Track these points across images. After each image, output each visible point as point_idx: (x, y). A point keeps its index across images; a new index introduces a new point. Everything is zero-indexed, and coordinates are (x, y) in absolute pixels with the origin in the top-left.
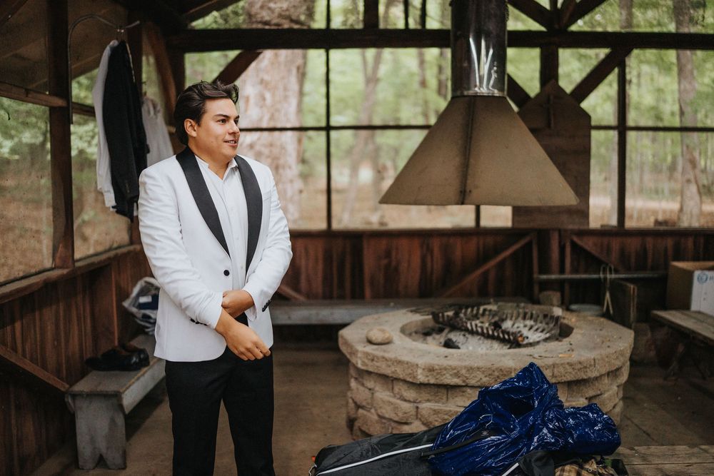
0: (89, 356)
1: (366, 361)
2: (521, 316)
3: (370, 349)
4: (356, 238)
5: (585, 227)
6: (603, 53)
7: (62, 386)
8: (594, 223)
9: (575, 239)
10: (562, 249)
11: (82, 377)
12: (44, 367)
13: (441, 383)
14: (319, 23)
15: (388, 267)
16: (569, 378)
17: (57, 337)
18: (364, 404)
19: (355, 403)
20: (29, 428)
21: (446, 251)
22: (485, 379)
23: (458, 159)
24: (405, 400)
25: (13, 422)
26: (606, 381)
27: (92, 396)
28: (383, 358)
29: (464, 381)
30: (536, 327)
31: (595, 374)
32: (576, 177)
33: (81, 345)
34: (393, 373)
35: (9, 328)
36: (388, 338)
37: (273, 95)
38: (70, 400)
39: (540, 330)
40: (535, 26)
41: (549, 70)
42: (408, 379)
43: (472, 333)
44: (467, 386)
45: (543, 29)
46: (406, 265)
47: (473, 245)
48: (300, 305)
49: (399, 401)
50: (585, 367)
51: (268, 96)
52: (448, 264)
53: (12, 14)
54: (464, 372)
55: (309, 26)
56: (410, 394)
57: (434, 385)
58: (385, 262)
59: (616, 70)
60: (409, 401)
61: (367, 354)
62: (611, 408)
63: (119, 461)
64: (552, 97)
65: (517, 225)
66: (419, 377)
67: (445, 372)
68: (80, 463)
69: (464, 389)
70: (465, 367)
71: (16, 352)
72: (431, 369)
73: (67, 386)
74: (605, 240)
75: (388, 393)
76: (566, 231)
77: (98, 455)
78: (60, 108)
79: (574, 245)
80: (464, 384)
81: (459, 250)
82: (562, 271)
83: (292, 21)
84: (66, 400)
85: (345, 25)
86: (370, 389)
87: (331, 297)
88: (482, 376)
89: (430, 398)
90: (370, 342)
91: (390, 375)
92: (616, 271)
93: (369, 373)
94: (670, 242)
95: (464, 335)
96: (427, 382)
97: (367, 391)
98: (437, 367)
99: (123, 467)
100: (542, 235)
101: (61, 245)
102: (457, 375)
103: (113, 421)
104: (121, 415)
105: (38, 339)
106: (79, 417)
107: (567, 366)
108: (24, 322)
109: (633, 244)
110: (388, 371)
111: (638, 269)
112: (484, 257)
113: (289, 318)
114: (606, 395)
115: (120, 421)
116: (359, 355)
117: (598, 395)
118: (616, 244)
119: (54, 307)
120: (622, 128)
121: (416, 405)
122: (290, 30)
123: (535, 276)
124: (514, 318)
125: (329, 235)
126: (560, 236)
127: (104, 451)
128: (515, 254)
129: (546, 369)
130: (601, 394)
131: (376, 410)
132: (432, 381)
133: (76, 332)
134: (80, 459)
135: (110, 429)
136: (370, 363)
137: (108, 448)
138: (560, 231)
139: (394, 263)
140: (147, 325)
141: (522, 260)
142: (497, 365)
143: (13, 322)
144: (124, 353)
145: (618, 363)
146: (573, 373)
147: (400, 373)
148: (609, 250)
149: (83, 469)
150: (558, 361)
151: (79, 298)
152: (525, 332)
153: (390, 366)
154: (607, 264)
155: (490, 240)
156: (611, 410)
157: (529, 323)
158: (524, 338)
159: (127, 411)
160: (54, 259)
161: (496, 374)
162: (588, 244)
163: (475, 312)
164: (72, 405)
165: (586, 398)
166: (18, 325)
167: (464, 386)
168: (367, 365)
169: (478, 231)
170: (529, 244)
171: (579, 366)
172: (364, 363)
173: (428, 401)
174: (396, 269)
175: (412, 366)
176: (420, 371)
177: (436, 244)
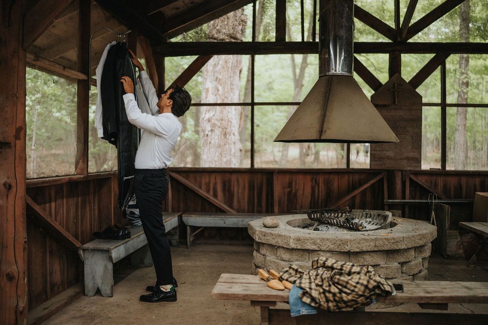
0: (95, 231)
1: (261, 236)
2: (365, 215)
3: (264, 229)
4: (269, 174)
5: (418, 169)
6: (430, 56)
7: (78, 244)
8: (425, 166)
9: (412, 177)
10: (404, 183)
11: (90, 242)
12: (68, 230)
13: (304, 248)
14: (248, 38)
15: (290, 193)
16: (386, 248)
17: (76, 217)
18: (260, 265)
19: (255, 265)
20: (57, 267)
21: (328, 183)
22: (331, 246)
23: (319, 112)
24: (284, 260)
25: (48, 261)
26: (413, 253)
27: (94, 250)
28: (271, 234)
29: (319, 247)
30: (372, 223)
31: (403, 247)
32: (412, 136)
33: (91, 225)
34: (276, 243)
35: (48, 205)
36: (275, 224)
37: (224, 88)
38: (81, 252)
39: (375, 224)
40: (386, 40)
41: (395, 67)
42: (285, 246)
43: (332, 225)
44: (320, 250)
45: (390, 41)
46: (302, 192)
47: (345, 180)
48: (232, 215)
49: (280, 261)
50: (397, 242)
51: (220, 88)
52: (329, 192)
53: (56, 20)
54: (319, 241)
55: (242, 40)
56: (286, 256)
57: (300, 249)
58: (288, 190)
59: (439, 67)
60: (286, 261)
61: (262, 232)
62: (417, 272)
63: (109, 292)
64: (396, 85)
65: (373, 167)
66: (291, 244)
67: (307, 241)
68: (86, 292)
69: (319, 252)
70: (319, 238)
71: (51, 217)
72: (299, 240)
73: (80, 244)
74: (434, 178)
75: (274, 257)
76: (406, 171)
77: (97, 288)
78: (84, 80)
79: (411, 180)
80: (318, 249)
81: (336, 183)
82: (404, 198)
83: (231, 37)
84: (79, 252)
85: (264, 40)
86: (264, 255)
87: (253, 212)
88: (330, 244)
89: (298, 258)
90: (265, 226)
91: (275, 244)
92: (439, 198)
93: (263, 244)
94: (478, 181)
95: (327, 227)
96: (296, 248)
97: (262, 256)
98: (302, 238)
99: (111, 295)
100: (390, 174)
101: (80, 161)
102: (314, 243)
103: (106, 266)
104: (111, 264)
105: (65, 215)
106: (86, 263)
107: (385, 240)
108: (57, 203)
109: (453, 181)
110: (273, 242)
111: (455, 198)
112: (353, 187)
113: (225, 223)
114: (413, 263)
115: (110, 267)
116: (257, 233)
117: (408, 262)
118: (440, 181)
119: (75, 199)
120: (444, 105)
121: (290, 263)
122: (230, 43)
123: (385, 200)
124: (360, 218)
125: (252, 171)
126: (402, 174)
127: (100, 285)
128: (372, 185)
129: (371, 241)
130: (410, 262)
131: (266, 268)
132: (299, 247)
133: (89, 216)
134: (86, 289)
135: (104, 272)
136: (263, 238)
137: (102, 284)
138: (402, 171)
139: (293, 191)
140: (133, 219)
141: (377, 190)
142: (339, 238)
143: (50, 202)
144: (116, 229)
145: (421, 243)
146: (389, 245)
147: (280, 243)
148: (436, 185)
149: (87, 296)
150: (379, 237)
151: (91, 198)
152: (365, 224)
153: (274, 239)
154: (433, 194)
155: (356, 177)
156: (417, 274)
157: (368, 220)
158: (363, 227)
159: (114, 262)
160: (76, 169)
161: (338, 242)
162: (421, 180)
163: (336, 216)
164: (83, 256)
165: (399, 263)
166: (53, 204)
167: (319, 251)
168: (261, 239)
169: (348, 172)
170: (382, 180)
171: (393, 241)
172: (260, 238)
173: (297, 260)
174: (295, 194)
175: (287, 238)
176: (291, 241)
177: (321, 179)
